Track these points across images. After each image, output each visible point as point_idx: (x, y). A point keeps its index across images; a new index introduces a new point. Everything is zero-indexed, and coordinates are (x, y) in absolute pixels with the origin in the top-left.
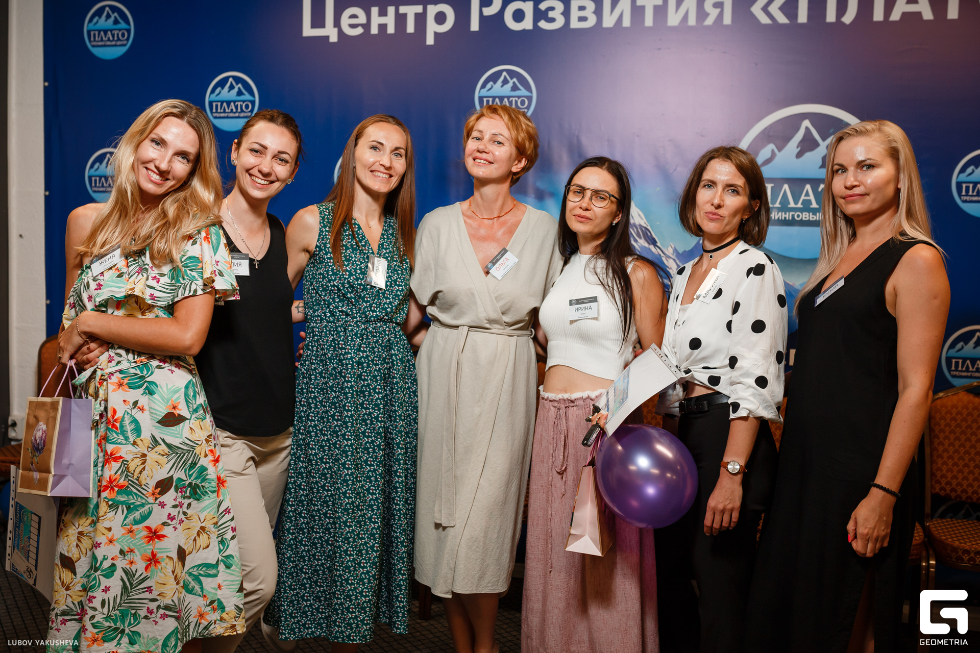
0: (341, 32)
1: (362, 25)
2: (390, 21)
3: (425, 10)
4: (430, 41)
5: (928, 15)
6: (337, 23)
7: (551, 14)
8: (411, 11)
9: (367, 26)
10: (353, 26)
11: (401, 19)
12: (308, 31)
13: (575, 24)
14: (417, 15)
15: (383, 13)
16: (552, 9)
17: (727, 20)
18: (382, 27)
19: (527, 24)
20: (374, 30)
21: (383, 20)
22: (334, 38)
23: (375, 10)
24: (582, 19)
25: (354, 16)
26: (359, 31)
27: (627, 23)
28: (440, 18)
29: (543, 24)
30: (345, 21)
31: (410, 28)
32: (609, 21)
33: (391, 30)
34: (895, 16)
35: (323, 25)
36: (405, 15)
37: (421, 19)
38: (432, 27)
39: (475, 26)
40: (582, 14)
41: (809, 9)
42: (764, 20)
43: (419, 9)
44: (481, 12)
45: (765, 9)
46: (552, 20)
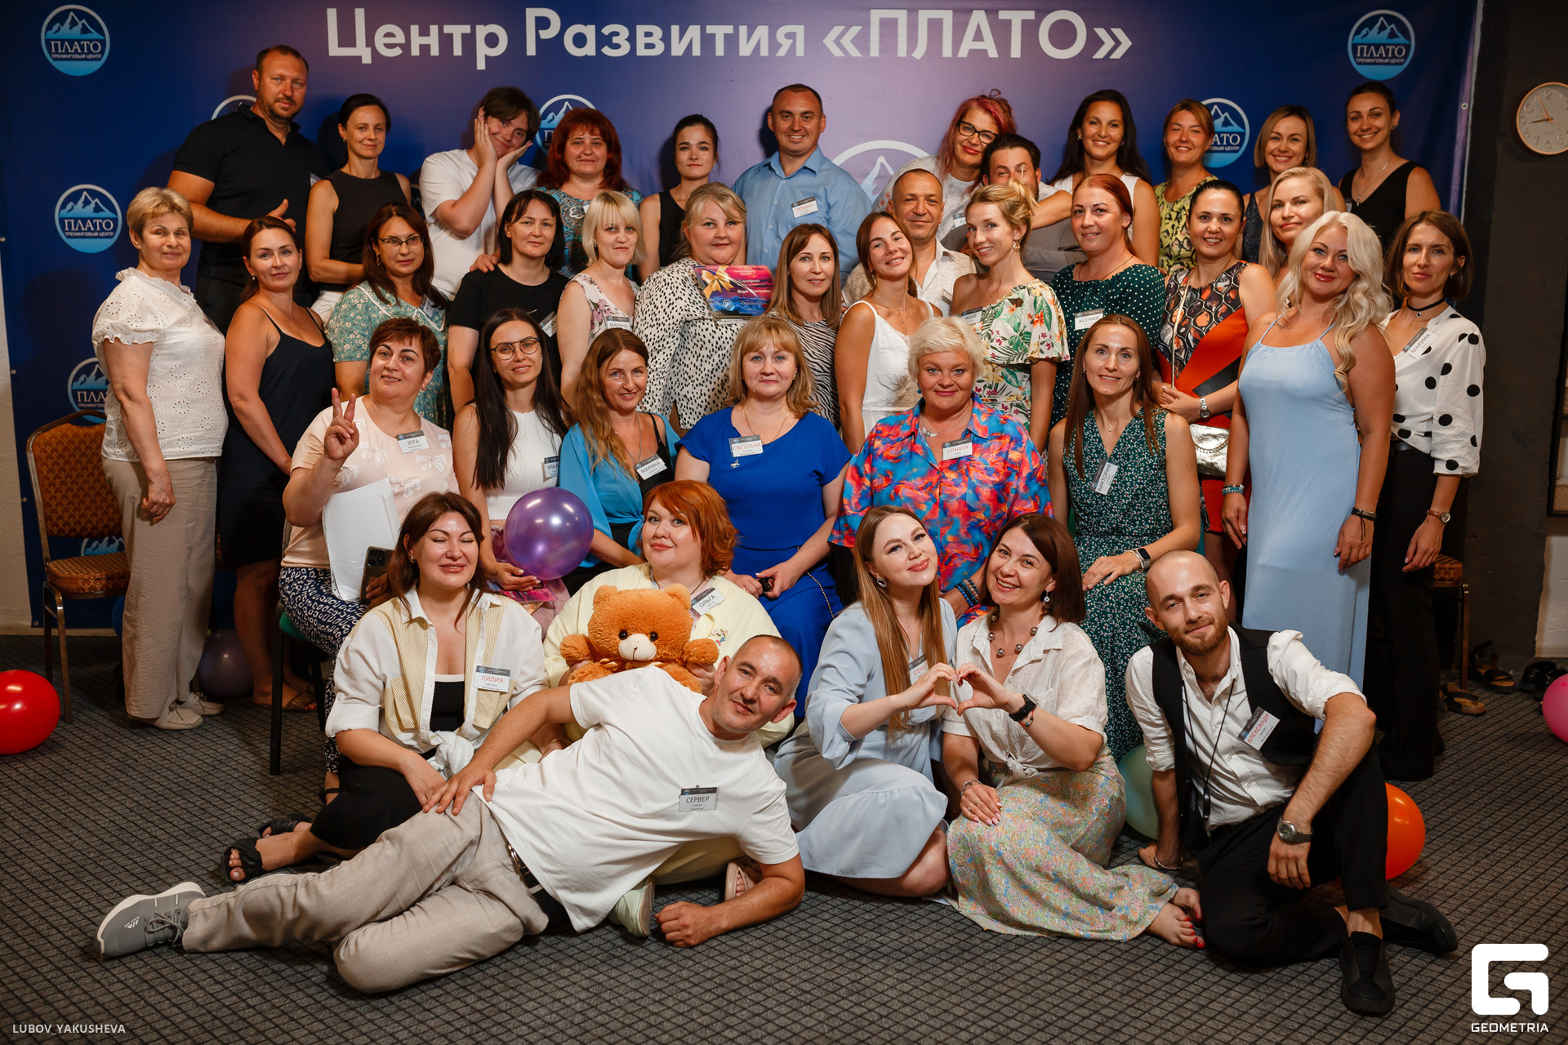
0: (375, 53)
1: (400, 45)
2: (433, 40)
3: (473, 30)
4: (481, 65)
5: (993, 53)
6: (370, 42)
7: (615, 40)
8: (457, 31)
9: (406, 46)
10: (389, 46)
11: (446, 41)
12: (335, 50)
13: (641, 51)
14: (464, 36)
15: (424, 32)
16: (617, 34)
17: (800, 51)
18: (425, 48)
19: (590, 50)
20: (415, 52)
21: (425, 40)
22: (367, 59)
23: (415, 29)
24: (649, 46)
25: (389, 35)
26: (397, 52)
27: (696, 51)
28: (492, 40)
29: (607, 51)
30: (380, 40)
31: (458, 51)
32: (677, 50)
33: (435, 51)
34: (963, 53)
35: (353, 44)
36: (450, 36)
37: (469, 41)
38: (483, 51)
39: (531, 50)
40: (649, 40)
41: (881, 43)
42: (837, 52)
43: (467, 29)
44: (537, 35)
45: (837, 41)
46: (617, 46)
